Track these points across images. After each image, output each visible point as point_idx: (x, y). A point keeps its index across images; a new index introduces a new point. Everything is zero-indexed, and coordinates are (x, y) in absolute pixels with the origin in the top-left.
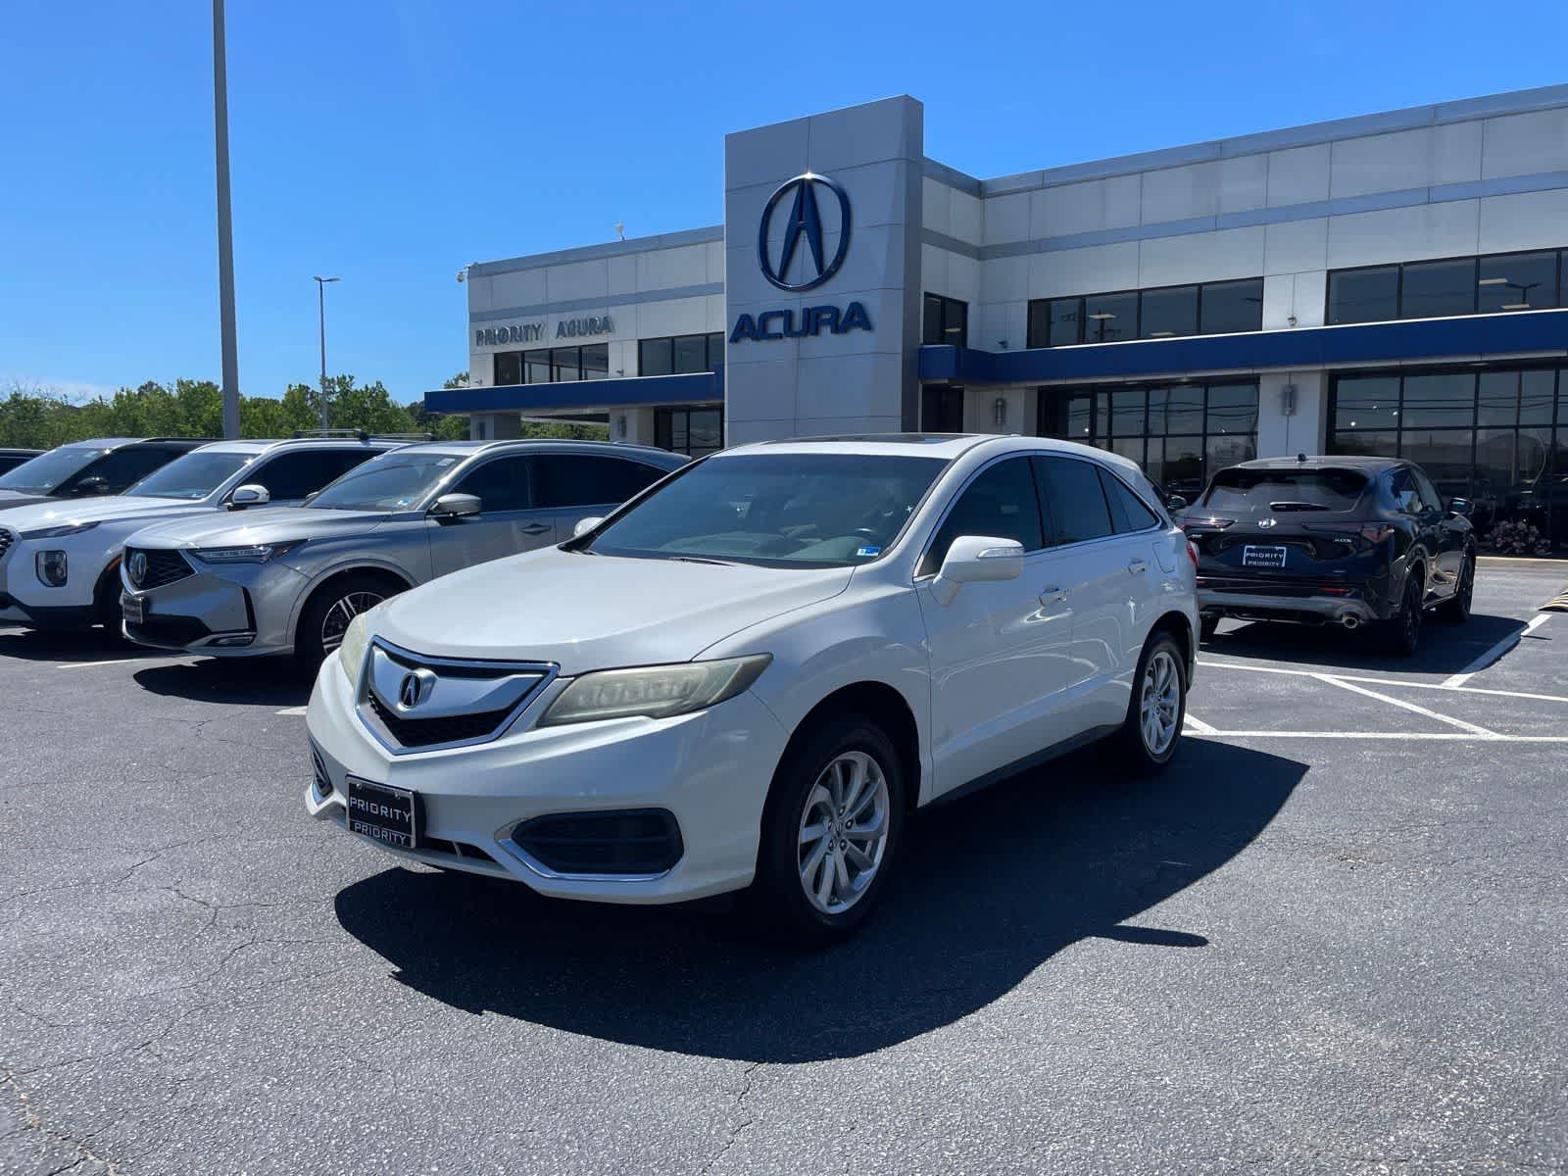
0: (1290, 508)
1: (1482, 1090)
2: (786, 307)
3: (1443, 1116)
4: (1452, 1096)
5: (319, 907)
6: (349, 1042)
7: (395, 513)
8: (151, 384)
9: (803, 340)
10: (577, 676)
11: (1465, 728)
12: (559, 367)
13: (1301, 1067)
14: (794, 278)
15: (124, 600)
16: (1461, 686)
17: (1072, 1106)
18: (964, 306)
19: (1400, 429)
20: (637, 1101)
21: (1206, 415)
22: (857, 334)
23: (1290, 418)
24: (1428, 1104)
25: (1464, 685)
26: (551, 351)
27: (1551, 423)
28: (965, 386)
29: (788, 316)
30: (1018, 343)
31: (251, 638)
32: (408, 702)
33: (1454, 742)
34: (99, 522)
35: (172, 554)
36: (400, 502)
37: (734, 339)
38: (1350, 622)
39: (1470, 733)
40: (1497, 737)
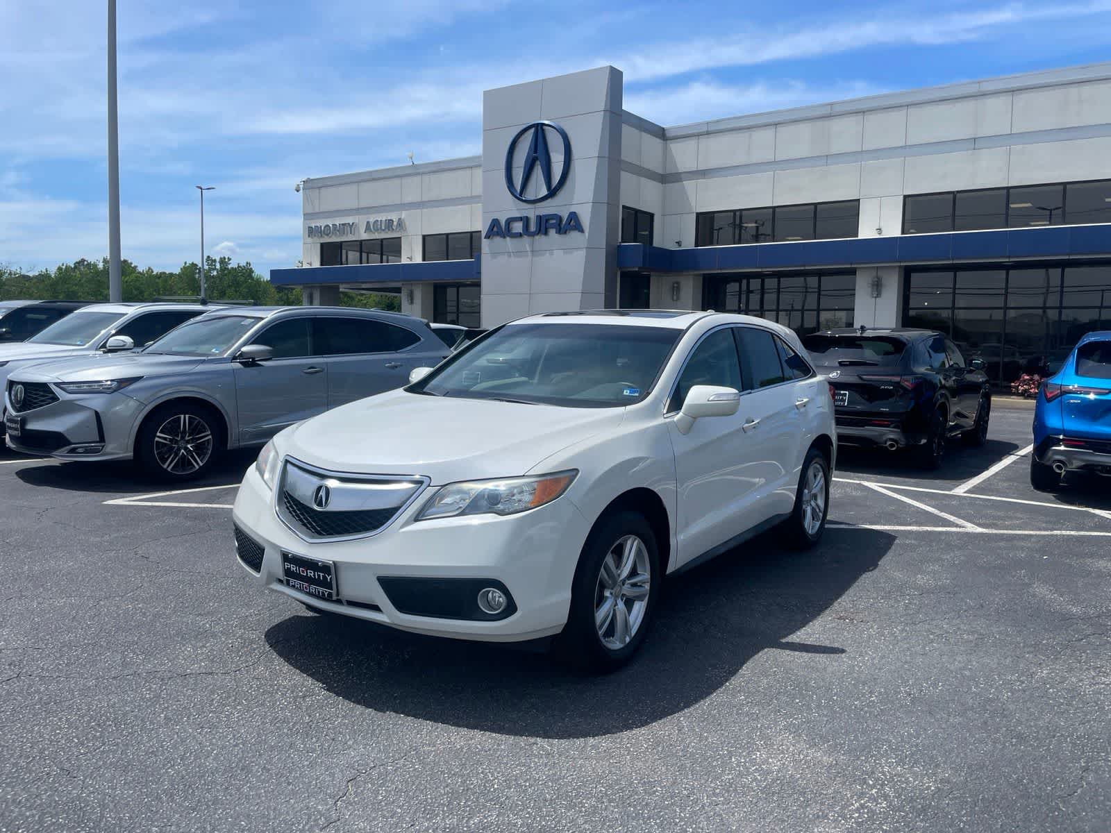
0: (852, 364)
1: (886, 797)
2: (524, 214)
3: (851, 817)
4: (862, 802)
5: (76, 650)
6: (60, 754)
7: (209, 358)
8: (83, 261)
9: (537, 237)
11: (959, 523)
12: (368, 253)
13: (759, 778)
14: (530, 194)
15: (7, 419)
16: (965, 492)
17: (582, 807)
18: (652, 216)
19: (953, 308)
20: (258, 804)
21: (819, 295)
22: (574, 235)
23: (877, 299)
24: (843, 808)
25: (969, 491)
26: (361, 241)
27: (1058, 305)
28: (652, 273)
29: (526, 220)
30: (689, 243)
31: (101, 448)
33: (947, 533)
34: (8, 362)
35: (43, 387)
36: (213, 350)
37: (487, 237)
38: (892, 446)
39: (960, 527)
40: (980, 530)
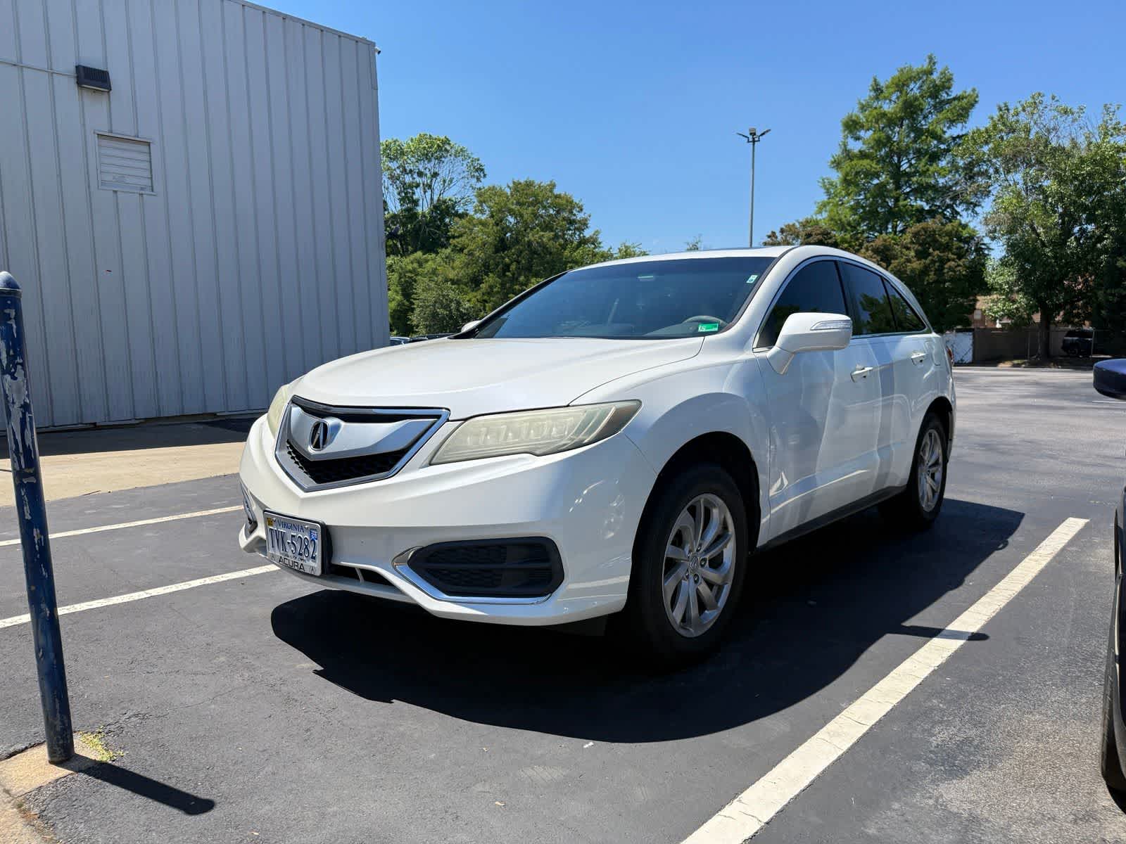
10: (466, 420)
32: (317, 446)
